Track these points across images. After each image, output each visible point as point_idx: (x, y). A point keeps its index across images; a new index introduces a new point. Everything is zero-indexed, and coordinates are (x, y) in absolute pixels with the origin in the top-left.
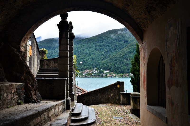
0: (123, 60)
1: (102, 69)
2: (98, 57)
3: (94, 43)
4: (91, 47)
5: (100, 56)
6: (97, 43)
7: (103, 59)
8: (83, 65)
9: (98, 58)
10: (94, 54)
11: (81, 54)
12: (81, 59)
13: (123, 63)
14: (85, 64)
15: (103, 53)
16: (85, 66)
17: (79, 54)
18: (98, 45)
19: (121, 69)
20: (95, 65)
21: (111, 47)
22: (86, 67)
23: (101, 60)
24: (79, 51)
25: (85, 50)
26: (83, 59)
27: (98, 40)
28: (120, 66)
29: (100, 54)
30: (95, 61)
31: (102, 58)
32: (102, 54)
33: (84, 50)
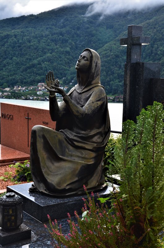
0: (112, 67)
1: (71, 84)
2: (60, 57)
3: (48, 26)
4: (42, 36)
5: (63, 56)
6: (53, 27)
7: (70, 62)
8: (33, 72)
9: (61, 61)
10: (53, 50)
11: (25, 50)
12: (27, 59)
13: (113, 73)
14: (37, 72)
15: (68, 49)
16: (37, 74)
17: (21, 50)
18: (58, 31)
19: (109, 85)
20: (56, 74)
21: (81, 38)
22: (38, 78)
23: (66, 63)
24: (21, 43)
25: (33, 41)
26: (30, 59)
27: (55, 21)
28: (108, 79)
29: (63, 51)
30: (55, 65)
31: (68, 59)
32: (67, 52)
33: (29, 42)
